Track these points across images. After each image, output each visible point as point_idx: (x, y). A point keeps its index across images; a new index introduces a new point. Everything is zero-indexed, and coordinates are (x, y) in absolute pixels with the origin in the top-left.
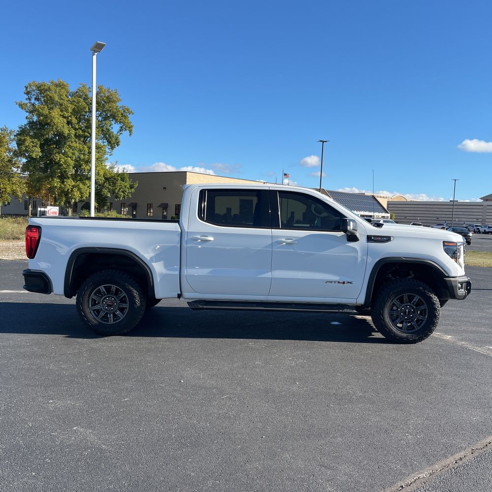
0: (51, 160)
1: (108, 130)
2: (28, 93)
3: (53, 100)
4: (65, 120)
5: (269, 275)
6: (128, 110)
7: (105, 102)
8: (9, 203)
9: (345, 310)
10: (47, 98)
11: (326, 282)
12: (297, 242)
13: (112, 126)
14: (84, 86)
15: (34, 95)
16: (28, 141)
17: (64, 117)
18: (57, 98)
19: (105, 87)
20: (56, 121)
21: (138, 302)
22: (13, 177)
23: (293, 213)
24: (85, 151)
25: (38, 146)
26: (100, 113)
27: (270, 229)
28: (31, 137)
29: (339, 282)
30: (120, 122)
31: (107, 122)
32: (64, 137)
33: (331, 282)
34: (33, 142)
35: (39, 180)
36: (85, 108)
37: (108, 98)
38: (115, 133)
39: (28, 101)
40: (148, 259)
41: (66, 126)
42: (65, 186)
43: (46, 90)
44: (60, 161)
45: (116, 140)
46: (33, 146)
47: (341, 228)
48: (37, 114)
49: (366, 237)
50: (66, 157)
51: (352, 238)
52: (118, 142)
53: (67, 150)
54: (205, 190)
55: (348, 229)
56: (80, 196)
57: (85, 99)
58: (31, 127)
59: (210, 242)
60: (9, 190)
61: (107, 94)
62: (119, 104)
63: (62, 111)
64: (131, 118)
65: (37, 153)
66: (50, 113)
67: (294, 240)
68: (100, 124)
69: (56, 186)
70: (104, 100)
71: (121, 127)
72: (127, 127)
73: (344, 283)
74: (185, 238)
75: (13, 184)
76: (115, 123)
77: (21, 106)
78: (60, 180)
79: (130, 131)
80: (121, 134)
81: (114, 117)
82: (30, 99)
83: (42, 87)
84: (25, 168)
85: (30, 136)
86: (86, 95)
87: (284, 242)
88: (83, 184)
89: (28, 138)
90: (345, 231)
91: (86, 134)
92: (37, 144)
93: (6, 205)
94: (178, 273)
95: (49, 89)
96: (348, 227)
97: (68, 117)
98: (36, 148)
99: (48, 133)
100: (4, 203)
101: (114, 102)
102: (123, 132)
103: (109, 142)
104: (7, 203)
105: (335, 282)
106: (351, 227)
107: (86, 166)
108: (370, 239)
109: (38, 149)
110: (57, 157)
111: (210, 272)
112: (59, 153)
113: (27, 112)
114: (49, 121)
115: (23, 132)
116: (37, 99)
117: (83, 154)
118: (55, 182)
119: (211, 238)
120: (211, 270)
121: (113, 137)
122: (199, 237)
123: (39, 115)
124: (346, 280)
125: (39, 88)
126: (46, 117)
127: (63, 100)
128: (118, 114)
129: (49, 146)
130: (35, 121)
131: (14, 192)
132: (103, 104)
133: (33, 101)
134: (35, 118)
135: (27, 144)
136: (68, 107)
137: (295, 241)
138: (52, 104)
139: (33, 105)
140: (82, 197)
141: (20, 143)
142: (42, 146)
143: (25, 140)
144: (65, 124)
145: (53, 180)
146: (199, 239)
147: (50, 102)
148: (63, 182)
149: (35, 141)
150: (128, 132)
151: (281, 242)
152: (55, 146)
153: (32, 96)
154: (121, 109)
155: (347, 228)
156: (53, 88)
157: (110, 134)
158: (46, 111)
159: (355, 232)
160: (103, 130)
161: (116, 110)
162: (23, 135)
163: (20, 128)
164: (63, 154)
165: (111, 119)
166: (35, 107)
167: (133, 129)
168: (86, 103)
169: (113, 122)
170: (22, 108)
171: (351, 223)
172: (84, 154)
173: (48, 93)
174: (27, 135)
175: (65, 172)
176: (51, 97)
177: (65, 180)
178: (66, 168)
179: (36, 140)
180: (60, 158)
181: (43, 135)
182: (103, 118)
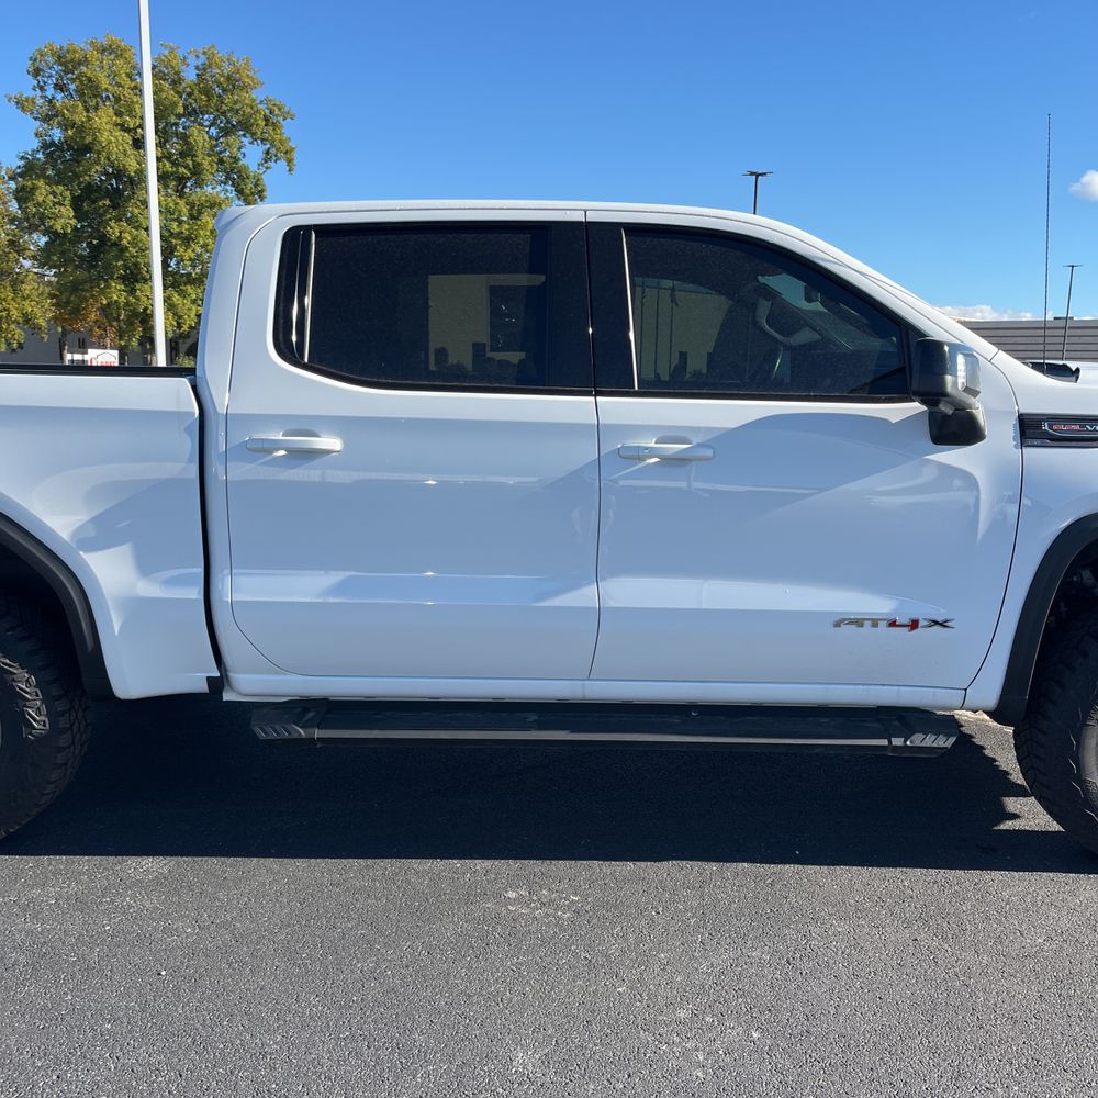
0: (103, 239)
1: (236, 160)
2: (37, 72)
3: (97, 87)
4: (128, 138)
5: (586, 596)
6: (280, 109)
7: (224, 90)
8: (21, 346)
9: (917, 740)
10: (81, 82)
11: (837, 624)
12: (709, 453)
13: (243, 150)
14: (172, 51)
15: (50, 76)
16: (43, 191)
17: (128, 130)
18: (105, 83)
19: (220, 54)
20: (104, 137)
21: (37, 717)
22: (22, 283)
23: (683, 356)
24: (180, 211)
25: (67, 202)
26: (212, 117)
27: (588, 394)
28: (49, 181)
29: (893, 624)
30: (262, 140)
31: (231, 139)
32: (130, 178)
33: (859, 623)
34: (54, 194)
35: (75, 287)
36: (175, 105)
37: (229, 78)
38: (253, 168)
39: (38, 92)
40: (65, 535)
41: (130, 150)
42: (138, 299)
43: (80, 63)
44: (120, 238)
45: (256, 185)
46: (55, 204)
47: (915, 386)
48: (60, 125)
49: (1014, 421)
50: (136, 228)
51: (956, 428)
52: (262, 191)
53: (136, 211)
54: (307, 229)
55: (949, 388)
56: (175, 323)
57: (174, 83)
58: (49, 156)
59: (326, 458)
60: (15, 314)
61: (227, 70)
62: (257, 94)
63: (118, 114)
64: (288, 129)
65: (65, 219)
66: (89, 119)
67: (696, 441)
68: (216, 146)
69: (116, 301)
70: (219, 84)
71: (267, 152)
72: (278, 151)
73: (914, 625)
74: (218, 443)
75: (24, 298)
76: (251, 143)
77: (21, 104)
78: (126, 285)
79: (289, 161)
80: (267, 168)
81: (246, 126)
82: (42, 88)
83: (69, 57)
84: (44, 258)
85: (47, 178)
86: (177, 73)
87: (652, 452)
88: (179, 295)
89: (41, 183)
90: (933, 395)
91: (182, 170)
92: (64, 198)
93: (14, 350)
94: (196, 593)
95: (85, 61)
96: (949, 378)
97: (135, 129)
98: (62, 209)
99: (90, 170)
100: (9, 344)
101: (244, 87)
102: (272, 164)
103: (240, 192)
104: (15, 346)
105: (875, 623)
106: (957, 379)
107: (185, 251)
108: (1032, 429)
109: (67, 212)
110: (114, 229)
111: (338, 589)
112: (119, 220)
113: (36, 119)
114: (89, 139)
115: (30, 169)
116: (59, 87)
117: (175, 220)
118: (113, 289)
119: (330, 442)
120: (335, 577)
121: (248, 178)
122: (280, 437)
123: (65, 126)
124: (923, 612)
125: (60, 59)
126: (81, 129)
127: (119, 85)
128: (255, 119)
129: (94, 202)
130: (56, 140)
131: (27, 319)
132: (219, 96)
133: (50, 92)
134: (57, 135)
135: (40, 199)
136: (132, 102)
137: (700, 445)
138: (95, 96)
139: (50, 101)
140: (179, 326)
141: (23, 196)
142: (76, 204)
143: (34, 188)
144: (128, 148)
145: (108, 286)
146: (277, 445)
147: (90, 92)
148: (132, 291)
149: (59, 192)
150: (283, 163)
151: (638, 455)
152: (107, 202)
153: (46, 80)
154: (261, 106)
155: (943, 383)
156: (94, 56)
157: (239, 172)
158: (80, 117)
159: (971, 400)
160: (221, 161)
161: (252, 108)
162: (31, 176)
163: (22, 158)
164: (129, 221)
165: (241, 133)
166: (54, 107)
167: (296, 156)
168: (177, 93)
169: (246, 141)
170: (23, 110)
171: (960, 359)
172: (180, 223)
173: (84, 69)
174: (38, 177)
175: (136, 265)
176: (90, 80)
177: (138, 286)
178: (137, 257)
179: (61, 187)
180: (120, 232)
181: (77, 176)
182: (221, 129)
